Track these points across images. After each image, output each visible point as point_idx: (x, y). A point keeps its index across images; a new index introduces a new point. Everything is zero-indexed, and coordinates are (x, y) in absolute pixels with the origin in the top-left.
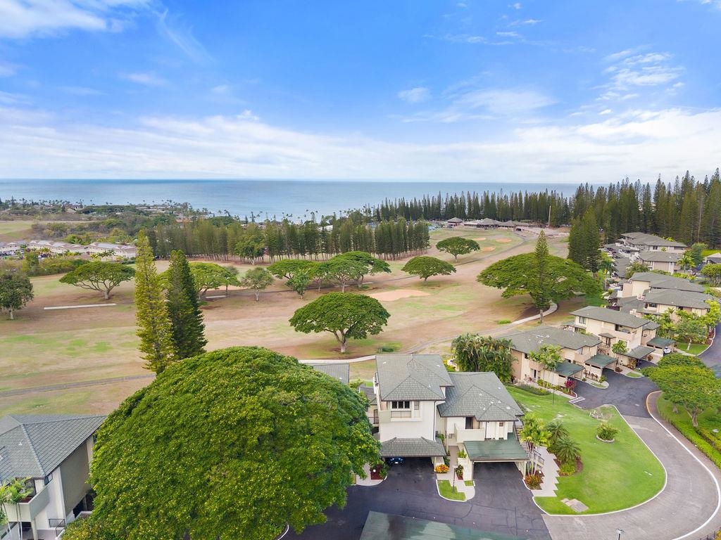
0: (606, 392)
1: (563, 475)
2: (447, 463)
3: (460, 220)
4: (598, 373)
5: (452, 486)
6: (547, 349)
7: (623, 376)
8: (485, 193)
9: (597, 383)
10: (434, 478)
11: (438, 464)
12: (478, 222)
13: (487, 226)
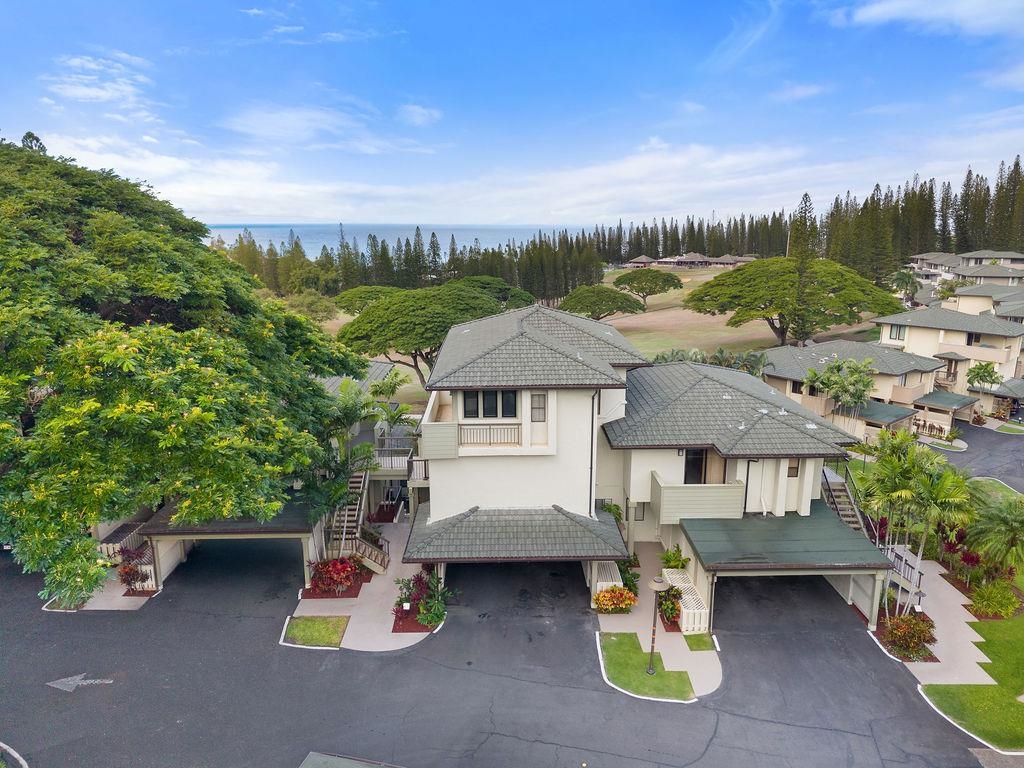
0: (966, 457)
1: (987, 616)
2: (630, 584)
3: (650, 260)
4: (944, 422)
5: (646, 649)
6: (845, 366)
7: (990, 431)
8: (688, 219)
9: (944, 442)
10: (588, 627)
11: (602, 584)
12: (677, 258)
13: (693, 263)
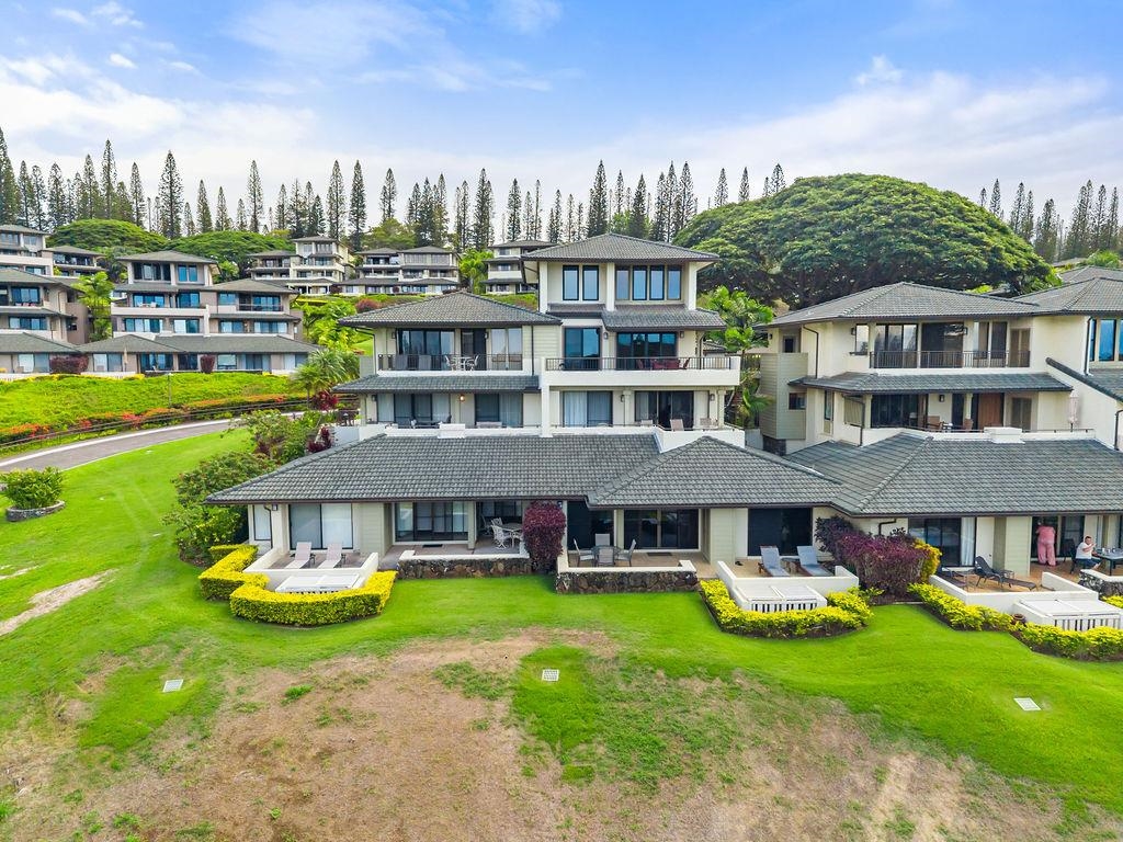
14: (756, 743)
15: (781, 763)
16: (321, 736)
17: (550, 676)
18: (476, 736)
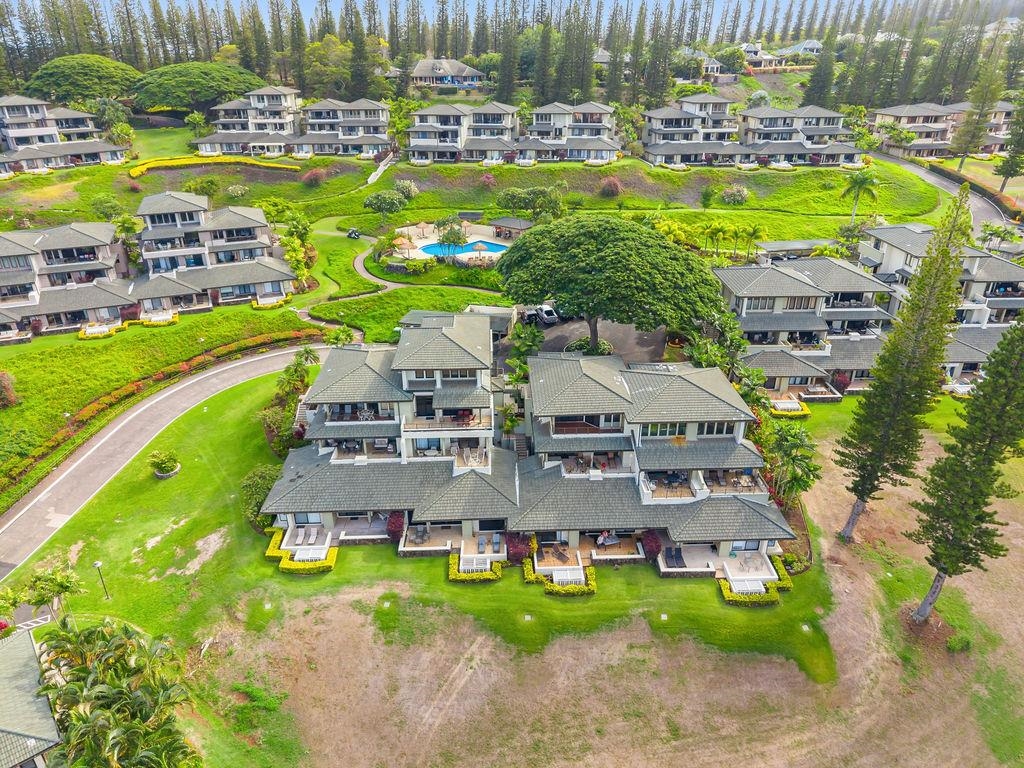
14: (442, 632)
15: (446, 639)
16: (317, 628)
17: (387, 605)
18: (362, 629)
